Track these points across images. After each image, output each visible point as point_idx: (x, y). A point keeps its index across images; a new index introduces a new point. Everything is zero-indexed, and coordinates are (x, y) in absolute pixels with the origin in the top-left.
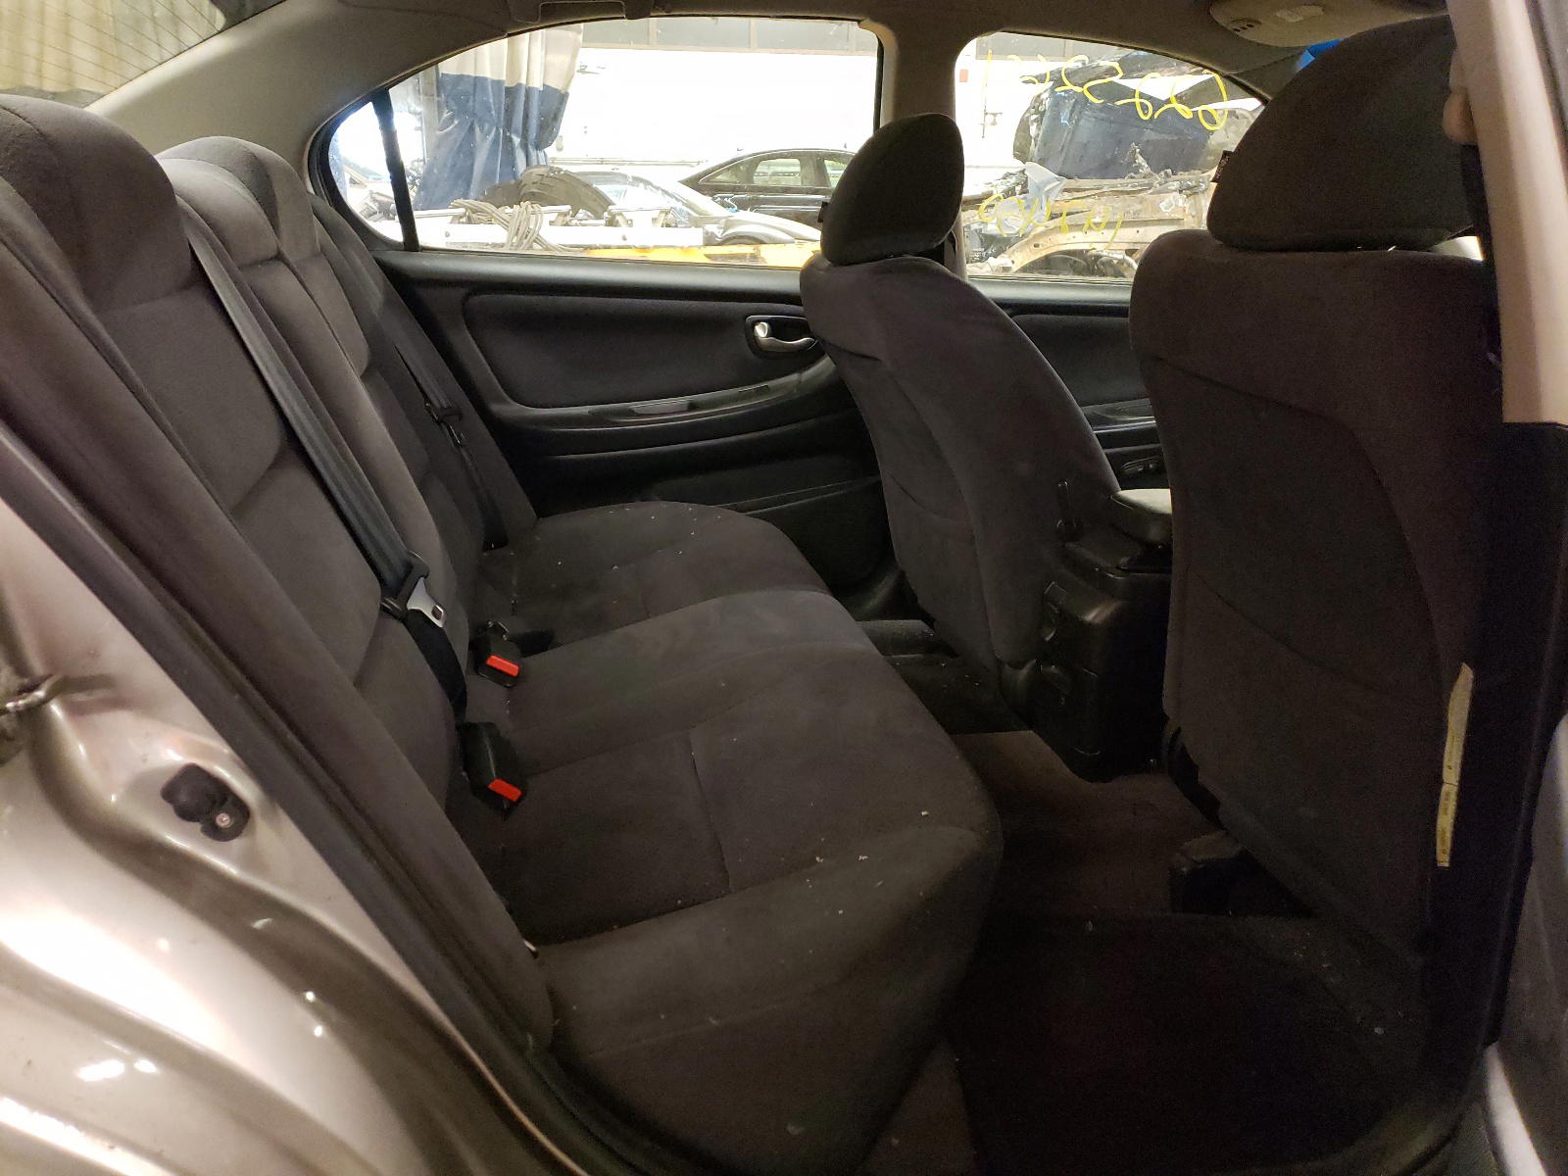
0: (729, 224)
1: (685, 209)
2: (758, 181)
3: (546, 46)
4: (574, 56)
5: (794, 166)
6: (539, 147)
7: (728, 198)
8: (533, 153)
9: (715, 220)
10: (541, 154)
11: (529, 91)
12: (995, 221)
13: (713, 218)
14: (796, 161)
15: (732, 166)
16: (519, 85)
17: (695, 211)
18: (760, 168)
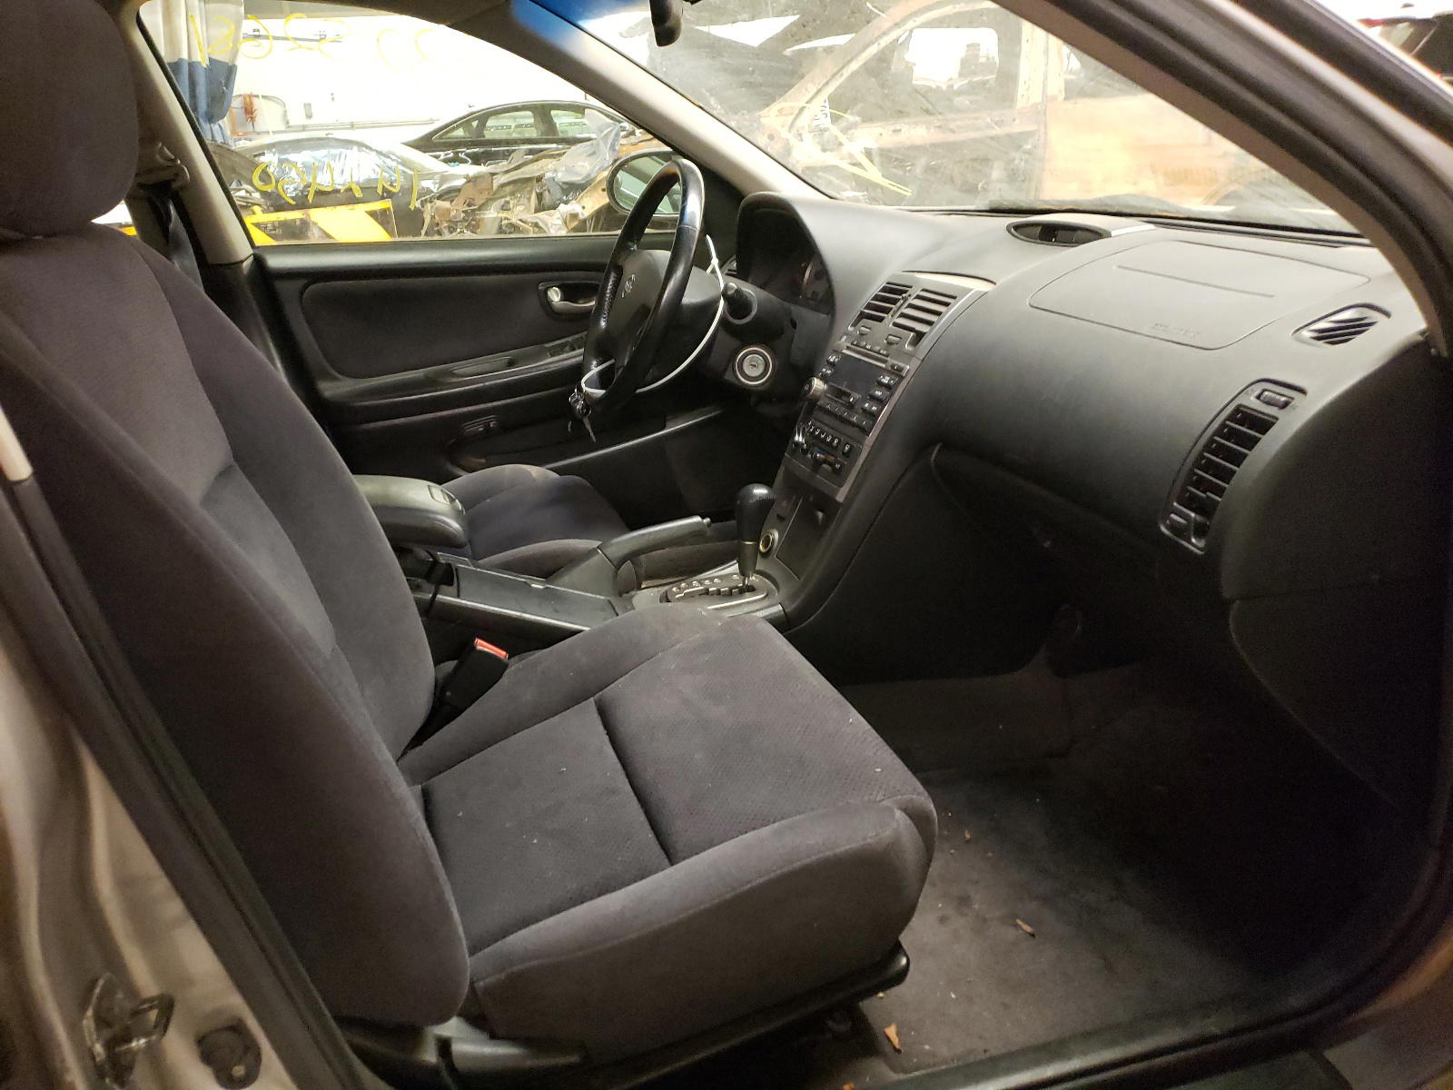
0: (444, 179)
1: (400, 167)
2: (488, 135)
3: (206, 18)
4: (238, 27)
5: (528, 118)
6: (211, 118)
7: (462, 152)
8: (205, 128)
9: (430, 176)
10: (215, 127)
11: (192, 65)
12: (564, 168)
13: (428, 174)
14: (529, 113)
15: (464, 122)
16: (181, 60)
17: (410, 169)
18: (490, 123)
